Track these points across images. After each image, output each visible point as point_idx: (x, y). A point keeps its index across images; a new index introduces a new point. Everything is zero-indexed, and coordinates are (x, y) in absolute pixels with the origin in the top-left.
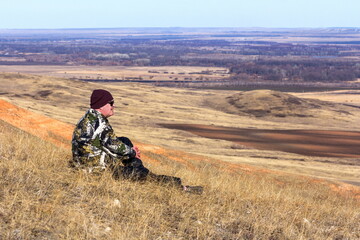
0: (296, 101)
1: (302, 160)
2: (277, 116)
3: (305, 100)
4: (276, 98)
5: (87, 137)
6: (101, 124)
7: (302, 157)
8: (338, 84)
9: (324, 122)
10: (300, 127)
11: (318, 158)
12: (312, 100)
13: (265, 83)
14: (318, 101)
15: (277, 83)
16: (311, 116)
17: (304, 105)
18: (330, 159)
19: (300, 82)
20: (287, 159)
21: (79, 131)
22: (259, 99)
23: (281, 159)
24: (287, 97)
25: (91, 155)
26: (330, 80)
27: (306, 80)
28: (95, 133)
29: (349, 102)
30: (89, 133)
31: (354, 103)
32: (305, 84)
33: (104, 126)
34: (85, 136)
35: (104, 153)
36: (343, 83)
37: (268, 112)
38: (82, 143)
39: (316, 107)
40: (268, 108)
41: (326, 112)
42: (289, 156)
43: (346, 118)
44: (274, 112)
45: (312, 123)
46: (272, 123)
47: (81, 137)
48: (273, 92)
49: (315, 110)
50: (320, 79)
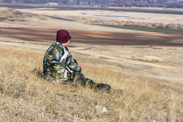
0: (20, 13)
1: (23, 43)
2: (10, 20)
3: (24, 13)
4: (10, 12)
5: (57, 61)
6: (65, 52)
7: (23, 41)
8: (41, 5)
9: (34, 24)
10: (22, 26)
11: (31, 42)
12: (27, 13)
13: (4, 4)
14: (30, 13)
15: (9, 4)
16: (27, 21)
17: (23, 15)
18: (37, 42)
19: (21, 4)
20: (16, 42)
21: (51, 56)
22: (2, 12)
23: (13, 42)
24: (15, 11)
25: (59, 72)
26: (36, 3)
27: (24, 3)
28: (62, 58)
29: (46, 14)
30: (58, 58)
31: (48, 15)
32: (24, 5)
33: (68, 54)
34: (55, 60)
35: (66, 71)
36: (43, 5)
37: (6, 18)
38: (53, 64)
39: (30, 16)
40: (6, 17)
41: (35, 19)
42: (16, 40)
43: (44, 22)
44: (8, 18)
45: (28, 25)
46: (8, 24)
47: (53, 60)
48: (8, 9)
49: (29, 18)
50: (31, 3)
